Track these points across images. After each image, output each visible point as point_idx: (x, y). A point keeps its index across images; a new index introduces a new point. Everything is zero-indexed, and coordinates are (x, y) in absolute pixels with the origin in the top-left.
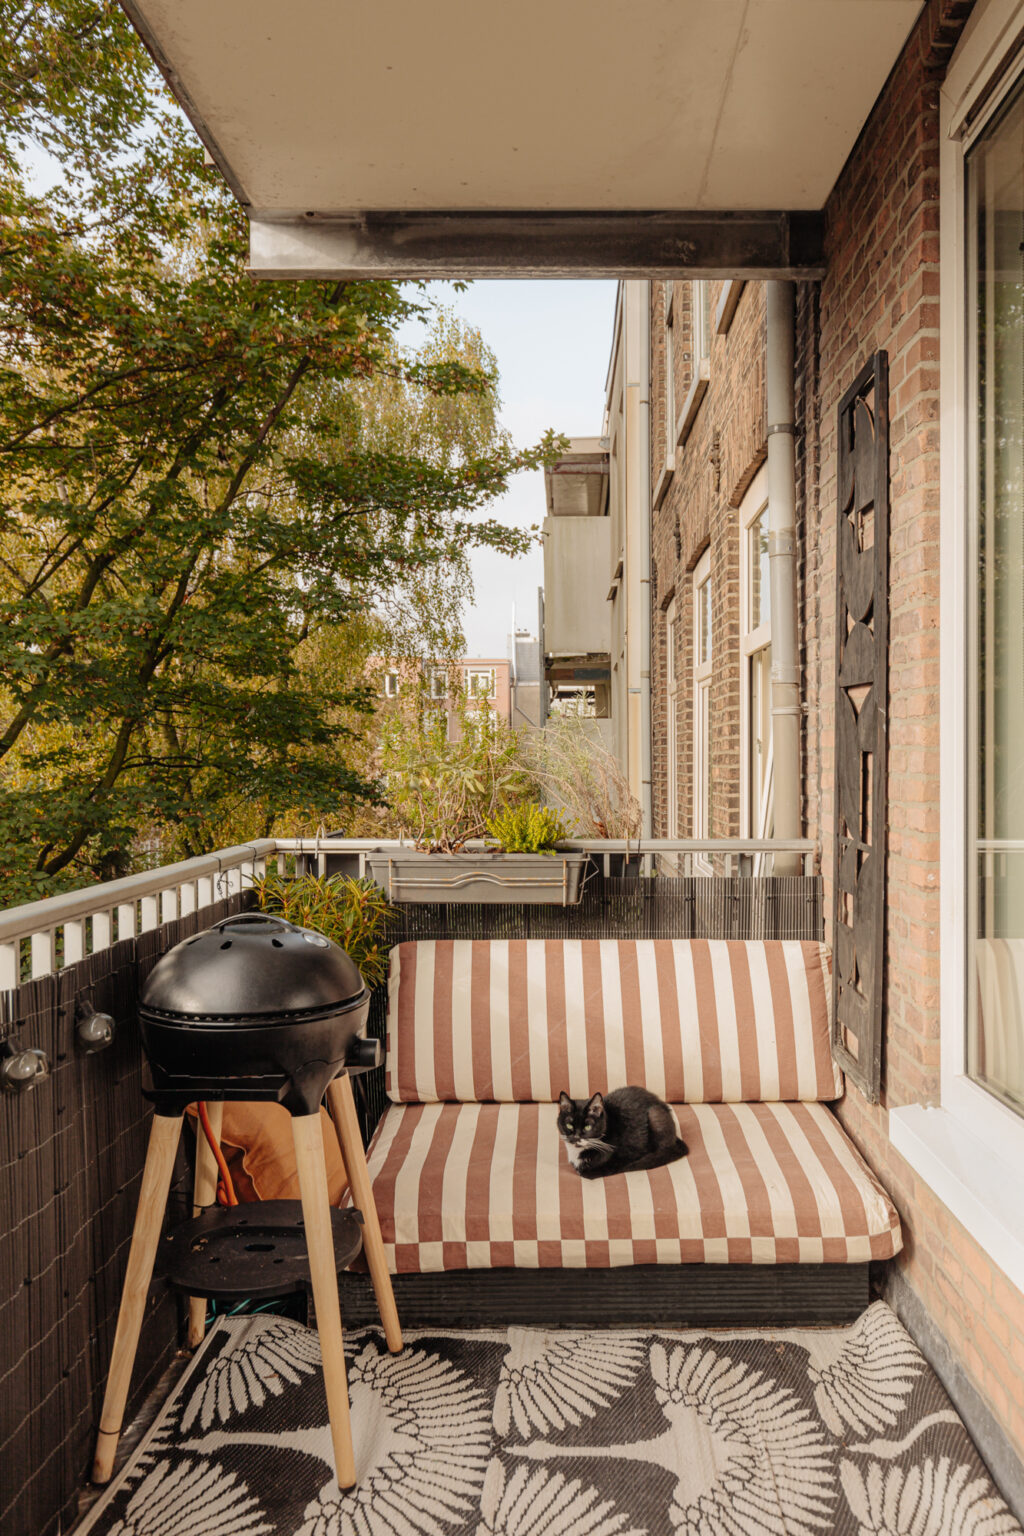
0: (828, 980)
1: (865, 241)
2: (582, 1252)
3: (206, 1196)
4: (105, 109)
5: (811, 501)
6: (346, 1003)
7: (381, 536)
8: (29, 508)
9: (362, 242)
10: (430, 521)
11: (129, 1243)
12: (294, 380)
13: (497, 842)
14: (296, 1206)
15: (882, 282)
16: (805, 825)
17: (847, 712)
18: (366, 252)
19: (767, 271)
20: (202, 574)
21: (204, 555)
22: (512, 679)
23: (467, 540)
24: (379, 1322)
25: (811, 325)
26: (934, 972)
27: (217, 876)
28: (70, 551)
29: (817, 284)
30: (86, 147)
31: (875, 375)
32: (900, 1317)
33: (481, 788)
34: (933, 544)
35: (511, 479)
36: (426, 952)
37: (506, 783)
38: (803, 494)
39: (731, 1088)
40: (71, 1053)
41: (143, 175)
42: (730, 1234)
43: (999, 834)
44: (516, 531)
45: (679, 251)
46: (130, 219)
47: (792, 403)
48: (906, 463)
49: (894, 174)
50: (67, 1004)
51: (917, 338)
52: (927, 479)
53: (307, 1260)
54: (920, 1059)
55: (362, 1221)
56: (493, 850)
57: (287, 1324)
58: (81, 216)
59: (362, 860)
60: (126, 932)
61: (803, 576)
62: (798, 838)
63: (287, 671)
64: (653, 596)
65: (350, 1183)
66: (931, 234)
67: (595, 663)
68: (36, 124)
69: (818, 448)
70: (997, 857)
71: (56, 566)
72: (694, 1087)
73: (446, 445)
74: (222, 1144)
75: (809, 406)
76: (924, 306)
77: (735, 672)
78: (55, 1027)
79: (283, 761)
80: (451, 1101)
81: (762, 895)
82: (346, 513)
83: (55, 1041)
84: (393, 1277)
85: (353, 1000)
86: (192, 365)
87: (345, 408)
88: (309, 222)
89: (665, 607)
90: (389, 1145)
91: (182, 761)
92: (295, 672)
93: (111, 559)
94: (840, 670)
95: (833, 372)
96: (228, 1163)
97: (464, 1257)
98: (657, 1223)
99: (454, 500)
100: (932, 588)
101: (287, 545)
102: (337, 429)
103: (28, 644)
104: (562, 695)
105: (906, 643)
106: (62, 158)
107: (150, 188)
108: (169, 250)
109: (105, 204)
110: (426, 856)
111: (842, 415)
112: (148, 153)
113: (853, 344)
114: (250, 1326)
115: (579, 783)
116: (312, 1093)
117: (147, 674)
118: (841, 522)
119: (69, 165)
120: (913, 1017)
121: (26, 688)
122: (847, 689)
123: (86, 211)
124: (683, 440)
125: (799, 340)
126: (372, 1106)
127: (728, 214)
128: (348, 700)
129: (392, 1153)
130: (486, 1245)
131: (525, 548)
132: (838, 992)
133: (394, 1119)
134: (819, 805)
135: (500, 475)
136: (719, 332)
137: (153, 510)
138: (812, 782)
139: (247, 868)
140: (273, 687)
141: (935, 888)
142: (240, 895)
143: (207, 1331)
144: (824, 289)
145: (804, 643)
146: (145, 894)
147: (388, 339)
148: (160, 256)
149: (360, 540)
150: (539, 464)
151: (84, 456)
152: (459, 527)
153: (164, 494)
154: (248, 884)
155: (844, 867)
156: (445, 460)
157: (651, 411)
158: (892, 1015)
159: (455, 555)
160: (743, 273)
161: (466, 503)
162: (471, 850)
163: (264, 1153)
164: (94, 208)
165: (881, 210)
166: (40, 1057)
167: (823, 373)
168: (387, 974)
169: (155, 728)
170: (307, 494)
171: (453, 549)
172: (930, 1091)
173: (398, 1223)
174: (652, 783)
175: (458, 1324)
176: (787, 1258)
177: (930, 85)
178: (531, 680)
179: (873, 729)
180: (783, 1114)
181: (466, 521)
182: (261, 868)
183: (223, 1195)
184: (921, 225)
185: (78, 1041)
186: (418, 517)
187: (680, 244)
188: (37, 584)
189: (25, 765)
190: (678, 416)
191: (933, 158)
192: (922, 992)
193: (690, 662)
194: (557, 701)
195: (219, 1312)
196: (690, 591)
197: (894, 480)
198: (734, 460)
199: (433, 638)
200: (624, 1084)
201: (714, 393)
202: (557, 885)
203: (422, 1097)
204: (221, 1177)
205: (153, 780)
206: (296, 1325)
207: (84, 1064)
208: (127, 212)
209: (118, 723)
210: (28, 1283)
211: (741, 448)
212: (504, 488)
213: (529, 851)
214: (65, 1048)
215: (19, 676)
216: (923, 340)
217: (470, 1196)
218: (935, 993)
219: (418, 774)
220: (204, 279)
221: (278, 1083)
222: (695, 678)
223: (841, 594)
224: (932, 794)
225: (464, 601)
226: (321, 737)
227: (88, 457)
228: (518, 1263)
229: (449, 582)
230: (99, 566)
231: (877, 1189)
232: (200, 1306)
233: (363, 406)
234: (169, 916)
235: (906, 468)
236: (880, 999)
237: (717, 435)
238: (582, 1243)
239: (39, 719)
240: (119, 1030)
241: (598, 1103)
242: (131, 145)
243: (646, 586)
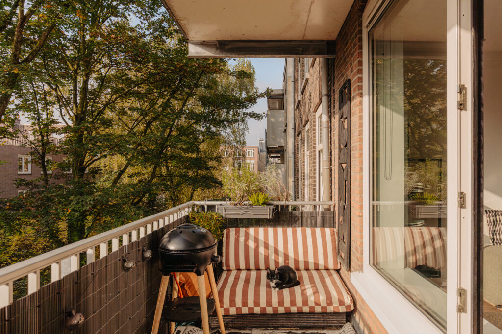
0: (337, 238)
1: (345, 50)
2: (272, 310)
3: (175, 295)
4: (151, 5)
5: (333, 114)
6: (211, 247)
7: (224, 115)
8: (130, 109)
9: (217, 49)
10: (237, 112)
11: (155, 308)
12: (201, 75)
13: (251, 202)
14: (198, 298)
15: (349, 61)
16: (331, 197)
17: (341, 169)
18: (218, 51)
19: (321, 56)
20: (176, 126)
21: (176, 122)
22: (259, 152)
23: (246, 117)
24: (219, 327)
25: (333, 69)
26: (362, 238)
27: (179, 212)
28: (141, 120)
29: (334, 59)
30: (146, 15)
31: (348, 84)
32: (353, 327)
33: (247, 188)
34: (361, 129)
35: (258, 100)
36: (233, 231)
37: (254, 187)
38: (331, 112)
39: (311, 267)
40: (141, 261)
41: (161, 21)
42: (309, 305)
43: (378, 200)
44: (259, 114)
45: (298, 51)
46: (158, 33)
47: (328, 89)
48: (355, 108)
49: (352, 34)
50: (140, 248)
51: (357, 77)
52: (360, 112)
53: (201, 313)
54: (358, 260)
55: (215, 302)
56: (250, 205)
57: (196, 328)
58: (145, 32)
59: (216, 207)
60: (155, 228)
61: (331, 133)
62: (329, 201)
63: (198, 151)
64: (295, 132)
65: (212, 292)
66: (360, 51)
67: (280, 149)
68: (133, 9)
69: (334, 100)
70: (377, 206)
71: (138, 124)
72: (302, 266)
73: (241, 91)
74: (180, 282)
75: (332, 90)
76: (358, 69)
77: (315, 155)
78: (138, 254)
79: (197, 175)
80: (239, 270)
81: (320, 216)
82: (214, 110)
83: (137, 257)
84: (223, 316)
85: (213, 246)
86: (173, 72)
87: (215, 82)
88: (203, 44)
89: (298, 135)
90: (223, 281)
91: (170, 176)
92: (201, 152)
93: (152, 122)
94: (339, 159)
95: (338, 82)
96: (181, 287)
97: (241, 311)
98: (291, 302)
99: (243, 106)
100: (361, 140)
101: (198, 118)
102: (212, 87)
103: (130, 145)
104: (272, 157)
105: (355, 153)
106: (140, 18)
107: (163, 25)
108: (168, 41)
109: (151, 29)
110: (233, 206)
111: (340, 93)
112: (163, 15)
113: (342, 76)
114: (186, 329)
115: (273, 187)
116: (202, 269)
117: (161, 152)
118: (340, 121)
119: (142, 20)
120: (357, 250)
121: (129, 157)
122: (341, 164)
123: (146, 31)
124: (302, 93)
125: (330, 72)
126: (218, 272)
127: (311, 41)
128: (215, 159)
129: (223, 283)
130: (247, 308)
131: (262, 118)
132: (339, 241)
133: (224, 274)
134: (335, 192)
135: (255, 99)
136: (311, 67)
137: (163, 110)
138: (333, 186)
139: (187, 210)
140: (194, 156)
141: (362, 216)
142: (185, 217)
143: (175, 330)
144: (336, 60)
145: (331, 150)
146: (160, 218)
147: (225, 65)
148: (165, 43)
149: (218, 117)
150: (265, 96)
151: (145, 95)
152: (244, 113)
153: (166, 105)
154: (187, 214)
155: (340, 210)
156: (241, 95)
157: (294, 84)
158: (352, 248)
159: (243, 121)
160: (315, 56)
161: (246, 107)
162: (244, 204)
163: (190, 284)
164: (148, 30)
165: (349, 43)
166: (134, 262)
167: (336, 82)
168: (223, 237)
169: (164, 167)
170: (204, 105)
171: (242, 119)
172: (361, 269)
173: (224, 302)
174: (295, 182)
175: (240, 328)
176: (324, 311)
177: (360, 14)
178: (264, 152)
179: (347, 175)
180: (324, 273)
181: (246, 112)
182: (191, 209)
183: (179, 295)
184: (358, 49)
185: (144, 258)
186: (233, 111)
187: (299, 49)
188: (132, 129)
189: (128, 177)
190: (301, 86)
191: (361, 32)
192: (359, 243)
193: (304, 151)
194: (270, 159)
195: (178, 325)
196: (304, 132)
197: (352, 112)
198: (315, 101)
199: (237, 142)
200: (283, 265)
201: (310, 82)
202: (266, 213)
203: (231, 269)
204: (179, 290)
205: (162, 180)
206: (198, 328)
207: (145, 262)
208: (156, 31)
209: (153, 166)
210: (130, 319)
211: (316, 97)
212: (256, 103)
213: (259, 205)
214: (140, 258)
215: (127, 154)
216: (358, 77)
217: (243, 295)
218: (362, 243)
219: (231, 185)
220: (177, 49)
221: (194, 268)
222: (305, 155)
223: (339, 139)
224: (361, 192)
225: (246, 132)
226: (208, 168)
227: (146, 96)
228: (255, 312)
229: (242, 127)
230: (149, 124)
231: (348, 293)
232: (173, 324)
233: (219, 80)
234: (167, 223)
235: (355, 109)
236: (349, 244)
237: (311, 93)
238: (271, 307)
239: (133, 165)
240: (153, 254)
241: (277, 270)
242: (158, 14)
243: (293, 130)
